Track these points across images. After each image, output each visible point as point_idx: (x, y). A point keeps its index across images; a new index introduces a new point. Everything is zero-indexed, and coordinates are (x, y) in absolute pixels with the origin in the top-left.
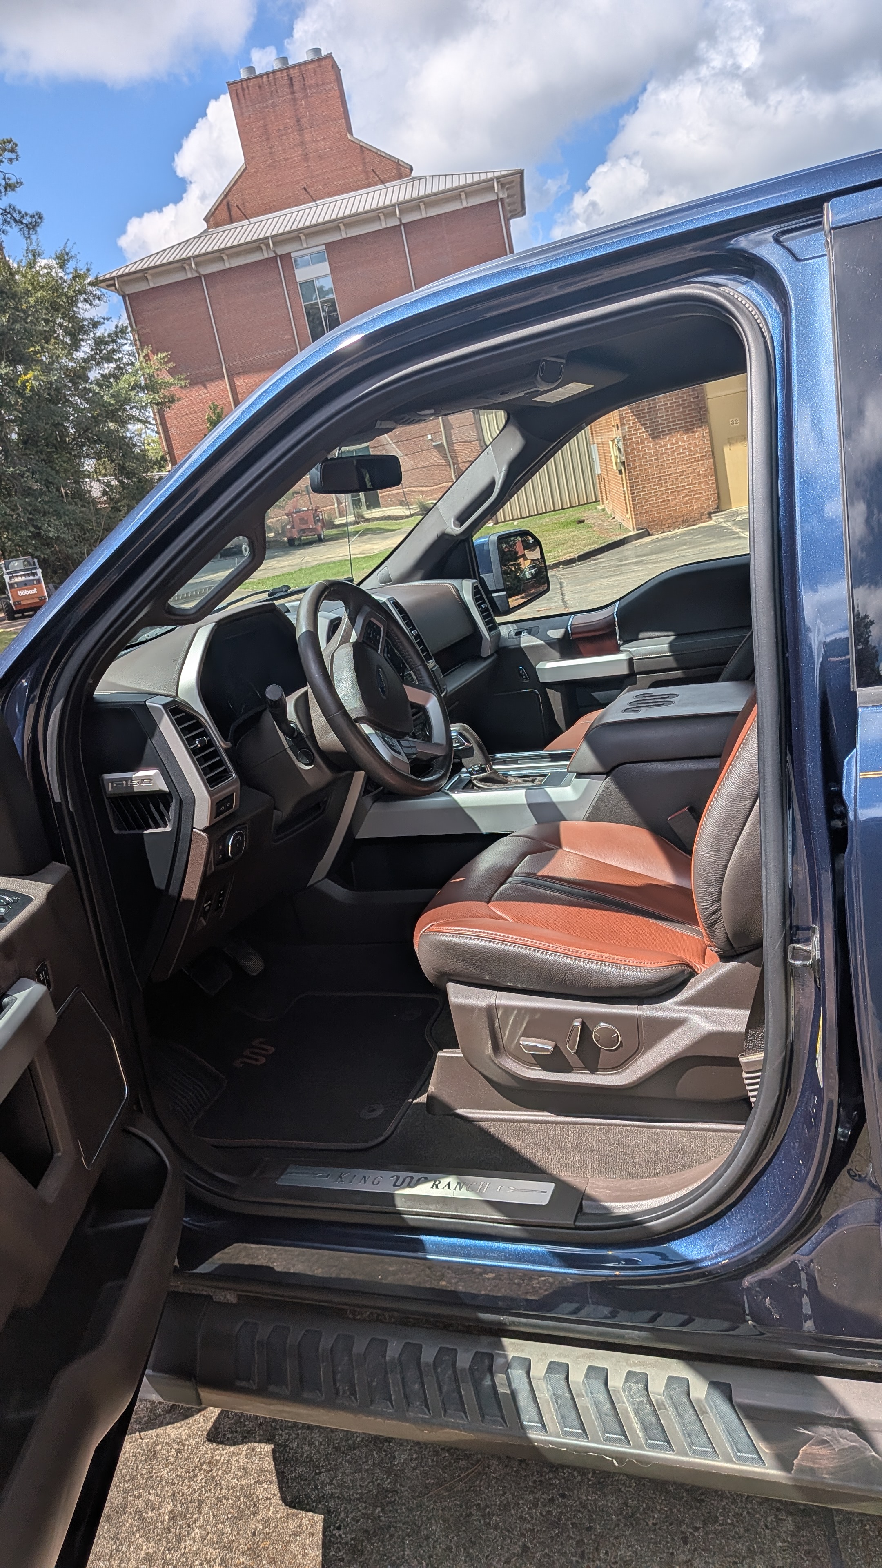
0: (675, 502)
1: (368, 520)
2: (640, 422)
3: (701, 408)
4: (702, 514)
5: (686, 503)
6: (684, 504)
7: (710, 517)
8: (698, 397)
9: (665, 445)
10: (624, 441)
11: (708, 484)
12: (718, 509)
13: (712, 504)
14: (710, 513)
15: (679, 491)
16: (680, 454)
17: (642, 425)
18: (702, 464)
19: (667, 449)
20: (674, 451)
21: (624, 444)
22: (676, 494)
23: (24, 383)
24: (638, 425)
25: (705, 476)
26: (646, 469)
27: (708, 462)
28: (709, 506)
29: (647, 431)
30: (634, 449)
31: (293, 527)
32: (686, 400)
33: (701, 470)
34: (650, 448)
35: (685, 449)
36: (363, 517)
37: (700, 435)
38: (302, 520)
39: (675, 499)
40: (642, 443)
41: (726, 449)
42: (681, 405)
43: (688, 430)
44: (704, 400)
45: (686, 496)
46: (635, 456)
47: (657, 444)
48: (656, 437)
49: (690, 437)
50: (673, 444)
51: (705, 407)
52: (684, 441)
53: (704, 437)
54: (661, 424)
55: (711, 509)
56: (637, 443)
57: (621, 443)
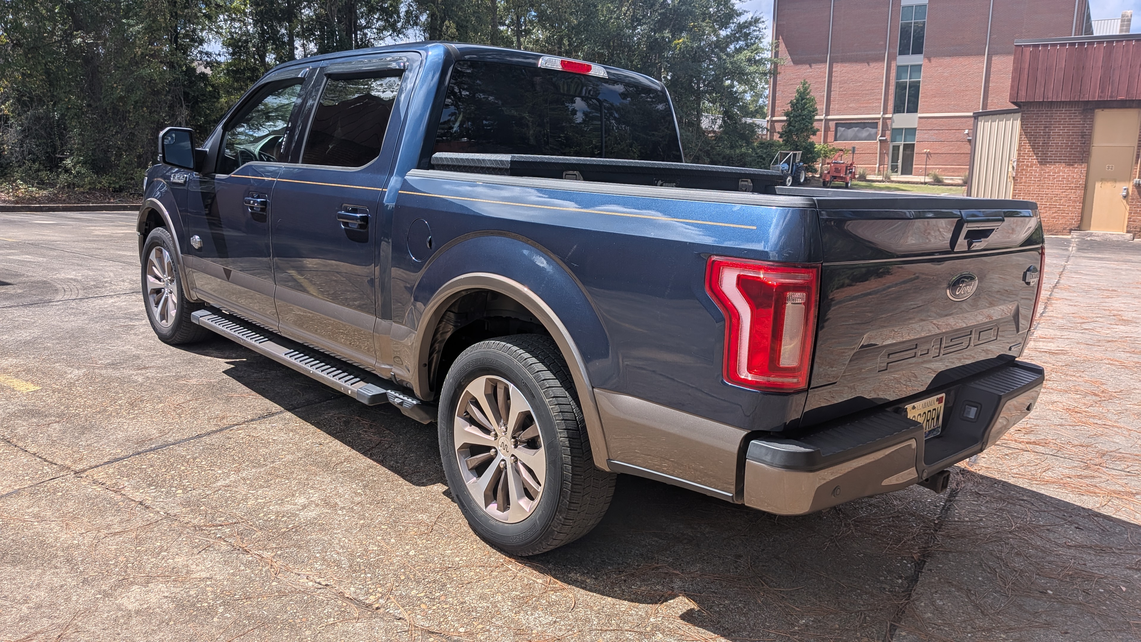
0: (1045, 215)
1: (892, 182)
2: (1034, 151)
3: (1084, 152)
4: (1064, 229)
5: (1054, 218)
6: (1052, 218)
7: (1070, 232)
8: (1084, 143)
9: (1048, 172)
10: (1017, 162)
11: (1075, 208)
12: (1079, 228)
13: (1075, 223)
14: (1071, 230)
15: (1051, 208)
16: (1059, 181)
17: (1035, 154)
18: (1074, 192)
19: (1050, 175)
20: (1055, 178)
21: (1018, 165)
22: (1048, 209)
23: (676, 45)
24: (1031, 153)
25: (1075, 202)
26: (1029, 186)
27: (1080, 192)
28: (1071, 224)
29: (1037, 159)
30: (1023, 169)
31: (829, 173)
32: (1074, 143)
33: (1073, 196)
34: (1036, 171)
35: (1064, 178)
36: (889, 178)
37: (1077, 172)
38: (836, 169)
39: (1046, 212)
40: (1031, 167)
41: (1098, 185)
42: (1069, 146)
43: (1070, 164)
44: (1090, 146)
45: (1056, 212)
46: (1023, 175)
47: (1042, 170)
48: (1043, 164)
49: (1070, 170)
50: (1055, 173)
51: (1089, 152)
52: (1065, 173)
53: (1081, 173)
54: (1050, 156)
55: (1072, 227)
56: (1027, 166)
57: (1015, 163)
